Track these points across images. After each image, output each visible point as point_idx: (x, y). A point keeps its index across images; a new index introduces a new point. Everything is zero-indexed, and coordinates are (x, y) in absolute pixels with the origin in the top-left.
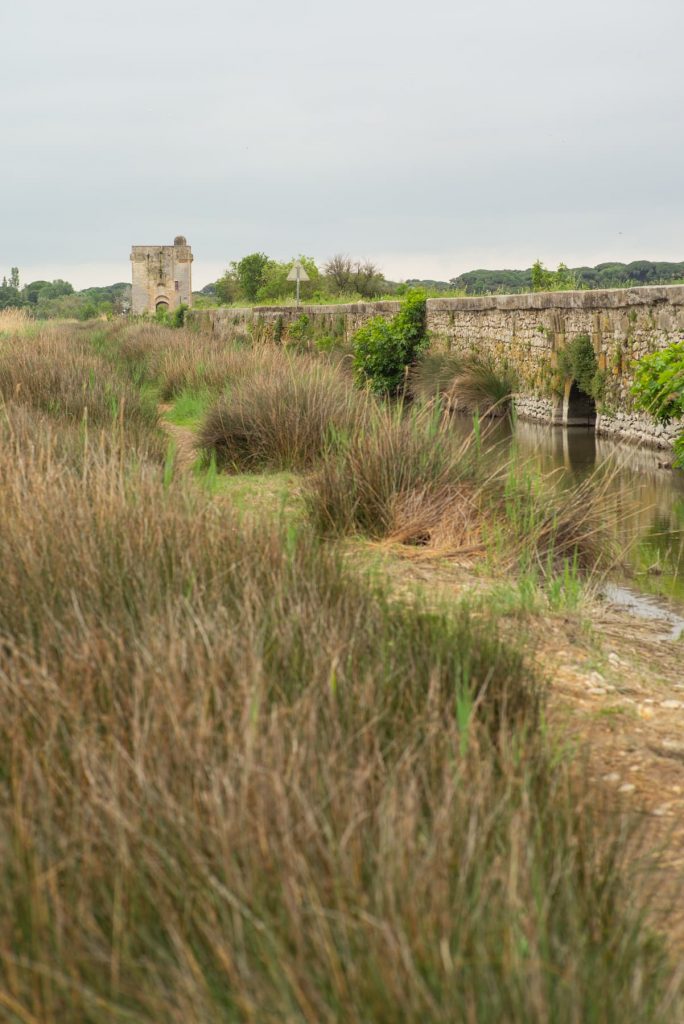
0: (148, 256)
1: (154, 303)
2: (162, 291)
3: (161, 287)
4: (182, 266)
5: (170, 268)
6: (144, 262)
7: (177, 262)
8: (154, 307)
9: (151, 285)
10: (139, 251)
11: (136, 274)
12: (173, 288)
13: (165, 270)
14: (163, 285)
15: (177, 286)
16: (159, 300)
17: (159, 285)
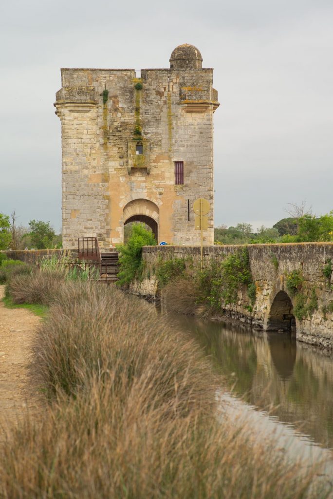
0: (105, 95)
1: (118, 217)
2: (141, 187)
3: (138, 178)
4: (193, 120)
5: (163, 128)
6: (93, 112)
7: (179, 110)
8: (120, 230)
9: (112, 171)
10: (79, 82)
11: (73, 143)
12: (170, 179)
13: (149, 132)
14: (144, 170)
15: (180, 176)
16: (130, 213)
17: (133, 170)
